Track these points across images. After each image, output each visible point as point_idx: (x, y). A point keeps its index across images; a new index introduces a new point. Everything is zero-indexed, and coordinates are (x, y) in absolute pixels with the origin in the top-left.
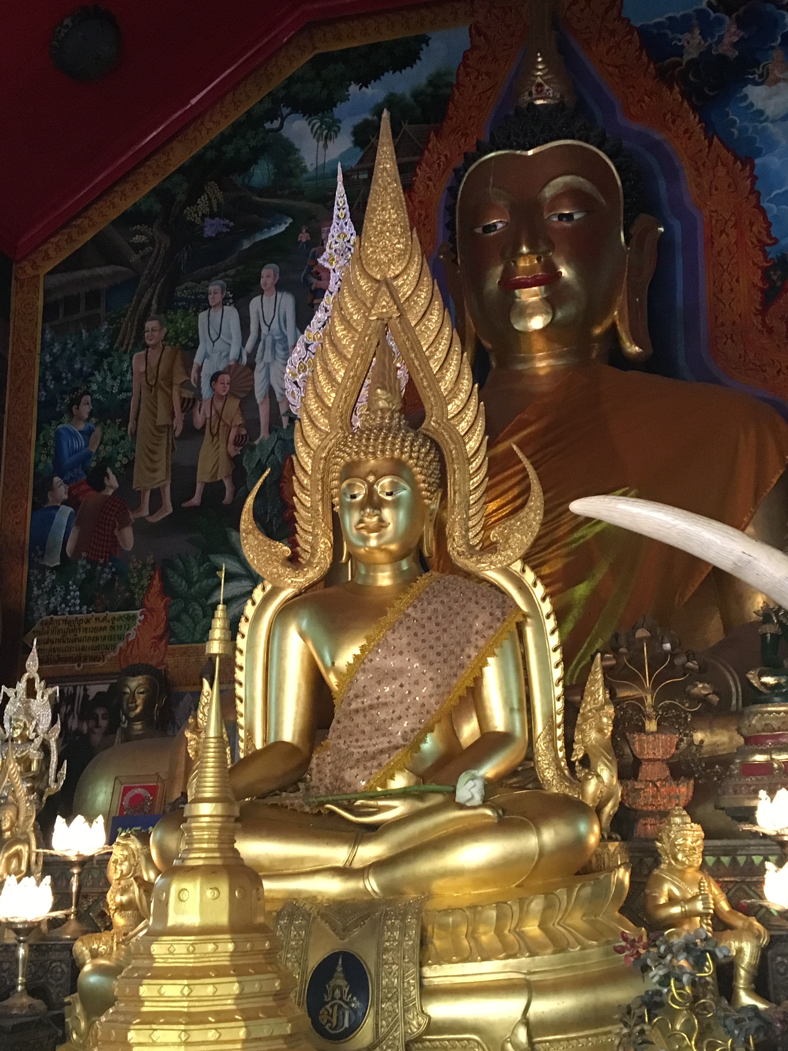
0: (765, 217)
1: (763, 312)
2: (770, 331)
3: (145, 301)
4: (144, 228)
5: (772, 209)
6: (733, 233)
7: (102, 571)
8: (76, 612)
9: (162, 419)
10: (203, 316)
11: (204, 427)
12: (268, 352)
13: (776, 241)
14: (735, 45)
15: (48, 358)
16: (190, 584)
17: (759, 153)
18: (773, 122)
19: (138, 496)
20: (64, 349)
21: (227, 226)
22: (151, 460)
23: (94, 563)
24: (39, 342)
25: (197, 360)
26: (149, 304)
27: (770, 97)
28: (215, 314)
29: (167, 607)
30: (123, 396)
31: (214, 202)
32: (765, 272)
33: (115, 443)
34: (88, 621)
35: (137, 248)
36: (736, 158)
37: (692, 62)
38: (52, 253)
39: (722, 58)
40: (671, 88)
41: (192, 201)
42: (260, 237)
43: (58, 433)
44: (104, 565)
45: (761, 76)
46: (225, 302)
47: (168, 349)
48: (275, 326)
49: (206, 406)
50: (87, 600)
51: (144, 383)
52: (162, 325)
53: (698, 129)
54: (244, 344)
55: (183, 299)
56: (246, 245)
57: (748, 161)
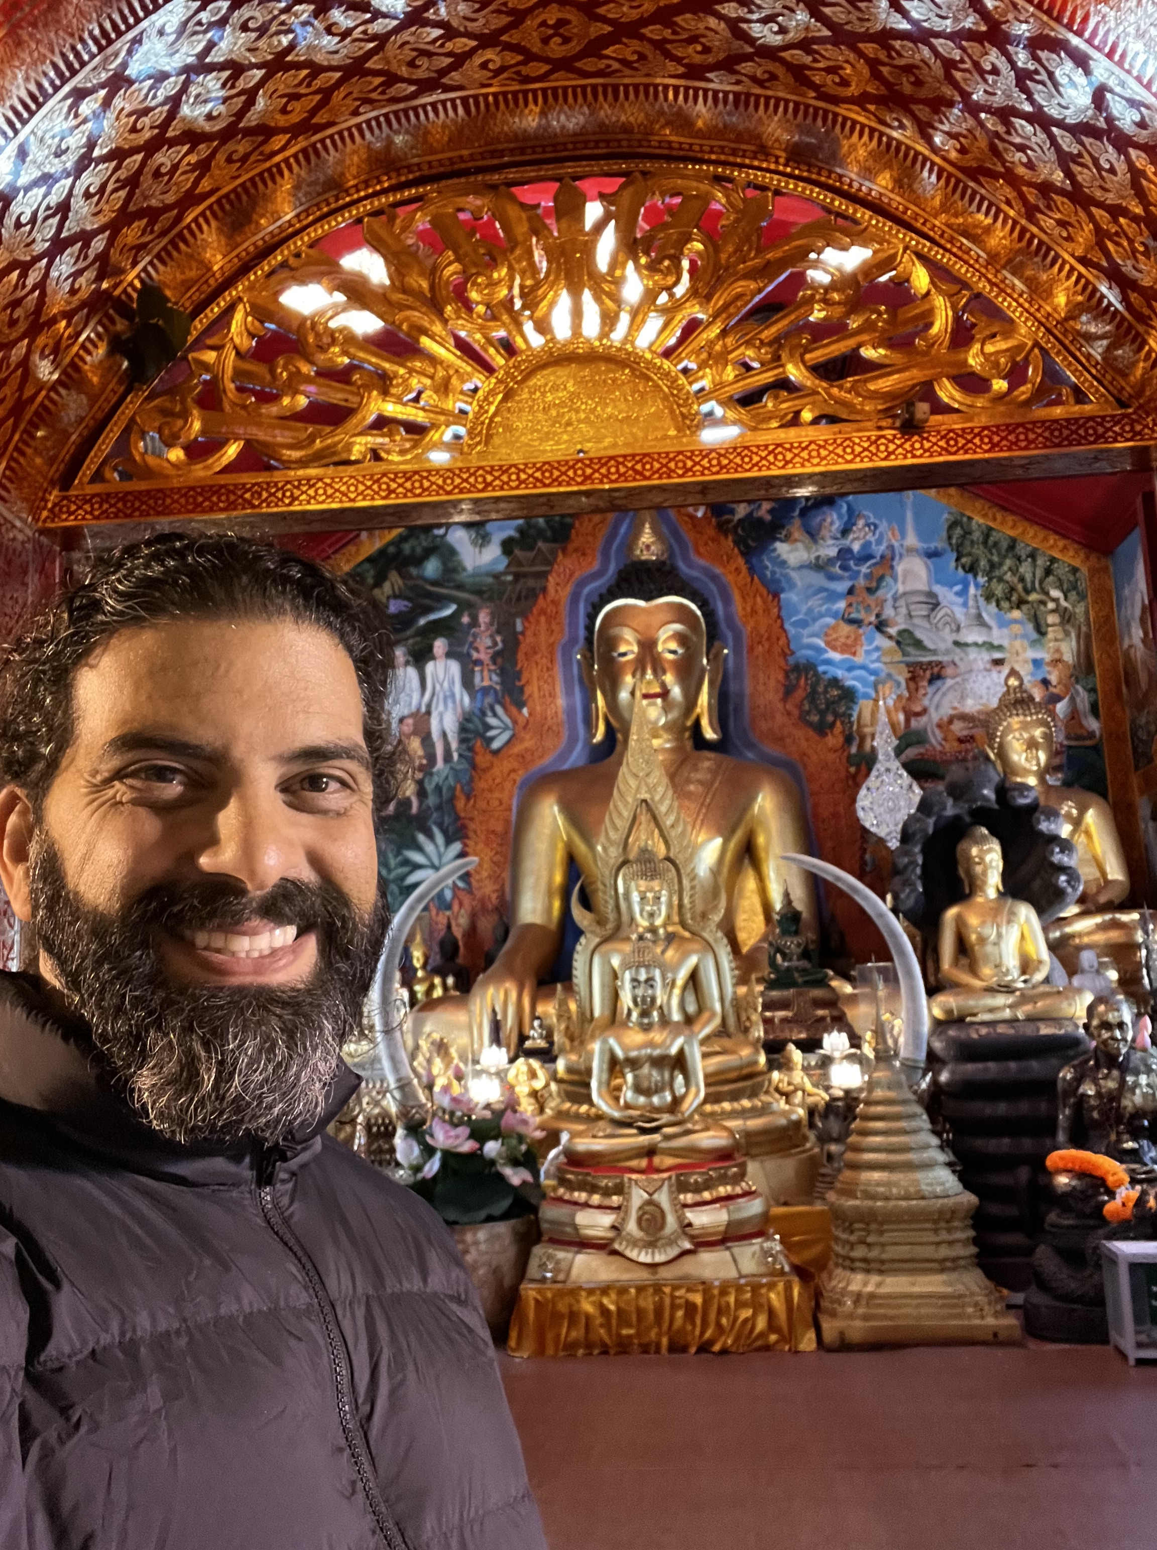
0: (787, 636)
1: (784, 701)
2: (789, 714)
5: (792, 630)
6: (766, 644)
12: (442, 704)
13: (794, 653)
16: (389, 871)
17: (782, 590)
18: (794, 569)
21: (407, 606)
27: (791, 551)
28: (400, 672)
31: (396, 587)
32: (786, 673)
36: (769, 592)
37: (741, 521)
39: (760, 520)
40: (726, 537)
42: (432, 617)
45: (785, 536)
46: (407, 663)
48: (446, 684)
53: (744, 568)
54: (422, 696)
56: (422, 622)
57: (776, 595)
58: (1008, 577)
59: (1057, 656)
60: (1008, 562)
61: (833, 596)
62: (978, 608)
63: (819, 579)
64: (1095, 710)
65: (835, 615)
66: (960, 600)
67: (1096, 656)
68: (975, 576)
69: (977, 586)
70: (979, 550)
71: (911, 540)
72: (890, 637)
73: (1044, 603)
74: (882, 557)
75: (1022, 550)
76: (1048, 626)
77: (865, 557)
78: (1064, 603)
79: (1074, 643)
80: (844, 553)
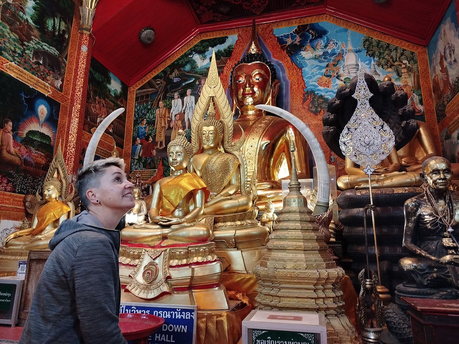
0: (304, 82)
1: (303, 104)
2: (304, 108)
3: (159, 97)
4: (159, 80)
5: (306, 80)
6: (297, 85)
7: (148, 160)
8: (142, 169)
9: (163, 125)
10: (173, 101)
11: (173, 127)
12: (188, 110)
13: (306, 88)
14: (299, 42)
15: (136, 110)
17: (303, 67)
19: (157, 143)
20: (140, 108)
21: (179, 80)
22: (161, 135)
23: (146, 158)
24: (134, 106)
25: (171, 111)
26: (160, 98)
27: (306, 54)
28: (176, 101)
29: (163, 169)
30: (154, 119)
31: (176, 74)
32: (304, 94)
33: (152, 130)
34: (145, 171)
35: (158, 84)
36: (298, 68)
37: (289, 45)
38: (138, 85)
39: (296, 44)
41: (171, 74)
42: (187, 83)
43: (138, 127)
44: (149, 159)
45: (304, 49)
46: (178, 98)
47: (165, 108)
48: (190, 104)
49: (173, 122)
50: (145, 167)
51: (159, 116)
52: (163, 103)
53: (290, 61)
54: (182, 108)
55: (168, 97)
56: (184, 84)
57: (301, 69)
58: (387, 57)
59: (406, 84)
60: (387, 52)
61: (321, 68)
62: (375, 69)
63: (316, 63)
64: (421, 102)
65: (322, 74)
66: (369, 66)
67: (421, 83)
68: (374, 58)
69: (374, 61)
70: (375, 49)
71: (350, 47)
72: (342, 81)
73: (401, 66)
74: (339, 54)
75: (392, 47)
76: (402, 73)
77: (333, 54)
78: (409, 65)
79: (412, 79)
80: (325, 54)
